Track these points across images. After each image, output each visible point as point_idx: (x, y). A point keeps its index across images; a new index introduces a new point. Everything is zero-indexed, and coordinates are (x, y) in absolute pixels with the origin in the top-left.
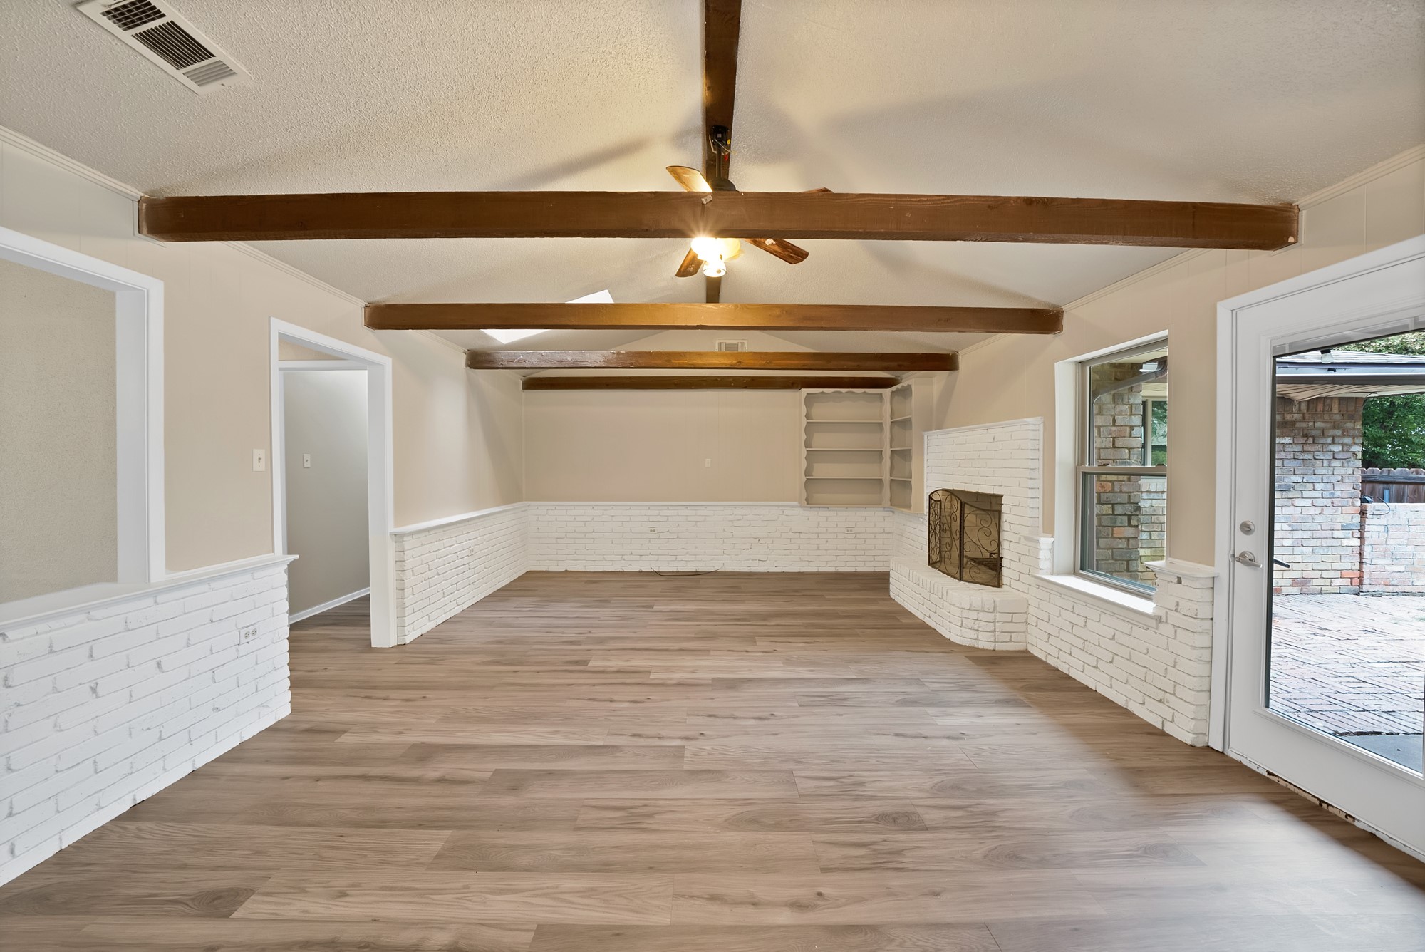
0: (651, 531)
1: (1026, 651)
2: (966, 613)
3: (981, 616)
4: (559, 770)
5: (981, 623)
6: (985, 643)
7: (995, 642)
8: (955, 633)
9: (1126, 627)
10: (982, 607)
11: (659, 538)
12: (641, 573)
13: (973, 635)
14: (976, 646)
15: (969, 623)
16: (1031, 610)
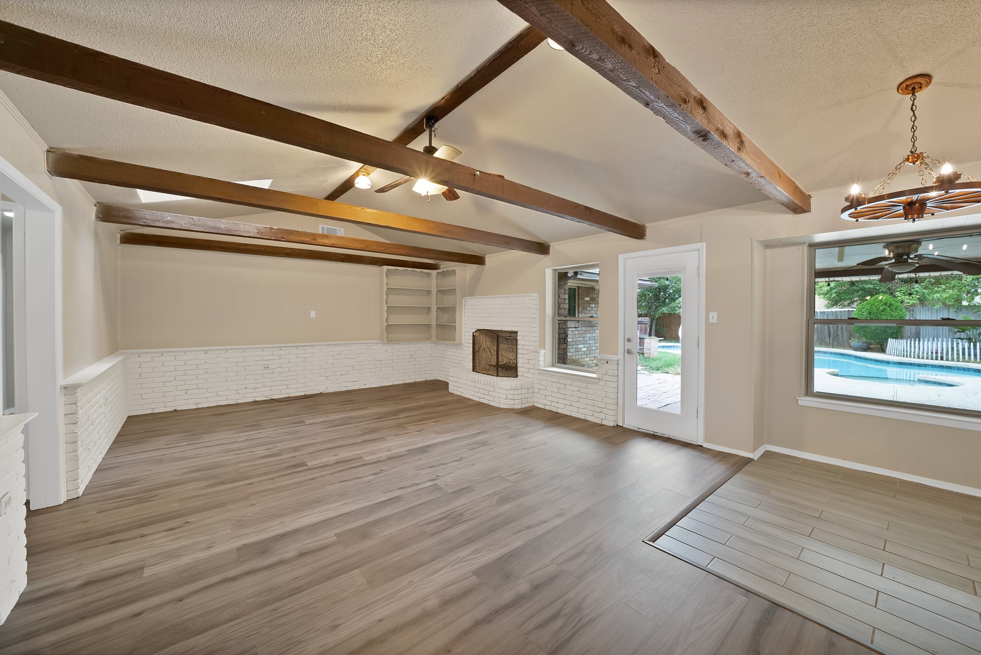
0: (265, 368)
1: (534, 406)
2: (509, 392)
3: (516, 392)
4: (381, 518)
5: (516, 395)
6: (518, 406)
7: (522, 404)
8: (502, 403)
9: (584, 385)
10: (517, 387)
11: (273, 373)
12: (255, 402)
13: (512, 402)
14: (514, 408)
15: (510, 397)
16: (536, 386)
